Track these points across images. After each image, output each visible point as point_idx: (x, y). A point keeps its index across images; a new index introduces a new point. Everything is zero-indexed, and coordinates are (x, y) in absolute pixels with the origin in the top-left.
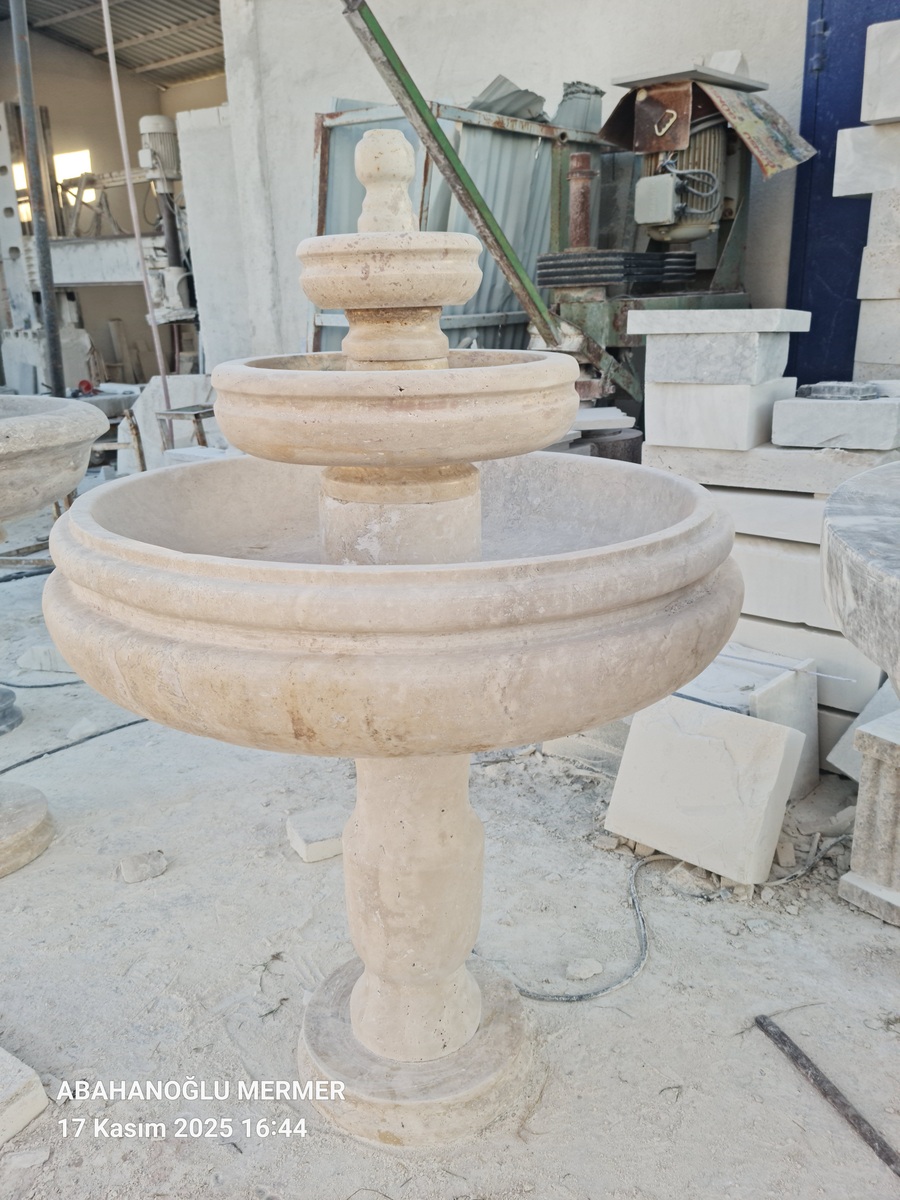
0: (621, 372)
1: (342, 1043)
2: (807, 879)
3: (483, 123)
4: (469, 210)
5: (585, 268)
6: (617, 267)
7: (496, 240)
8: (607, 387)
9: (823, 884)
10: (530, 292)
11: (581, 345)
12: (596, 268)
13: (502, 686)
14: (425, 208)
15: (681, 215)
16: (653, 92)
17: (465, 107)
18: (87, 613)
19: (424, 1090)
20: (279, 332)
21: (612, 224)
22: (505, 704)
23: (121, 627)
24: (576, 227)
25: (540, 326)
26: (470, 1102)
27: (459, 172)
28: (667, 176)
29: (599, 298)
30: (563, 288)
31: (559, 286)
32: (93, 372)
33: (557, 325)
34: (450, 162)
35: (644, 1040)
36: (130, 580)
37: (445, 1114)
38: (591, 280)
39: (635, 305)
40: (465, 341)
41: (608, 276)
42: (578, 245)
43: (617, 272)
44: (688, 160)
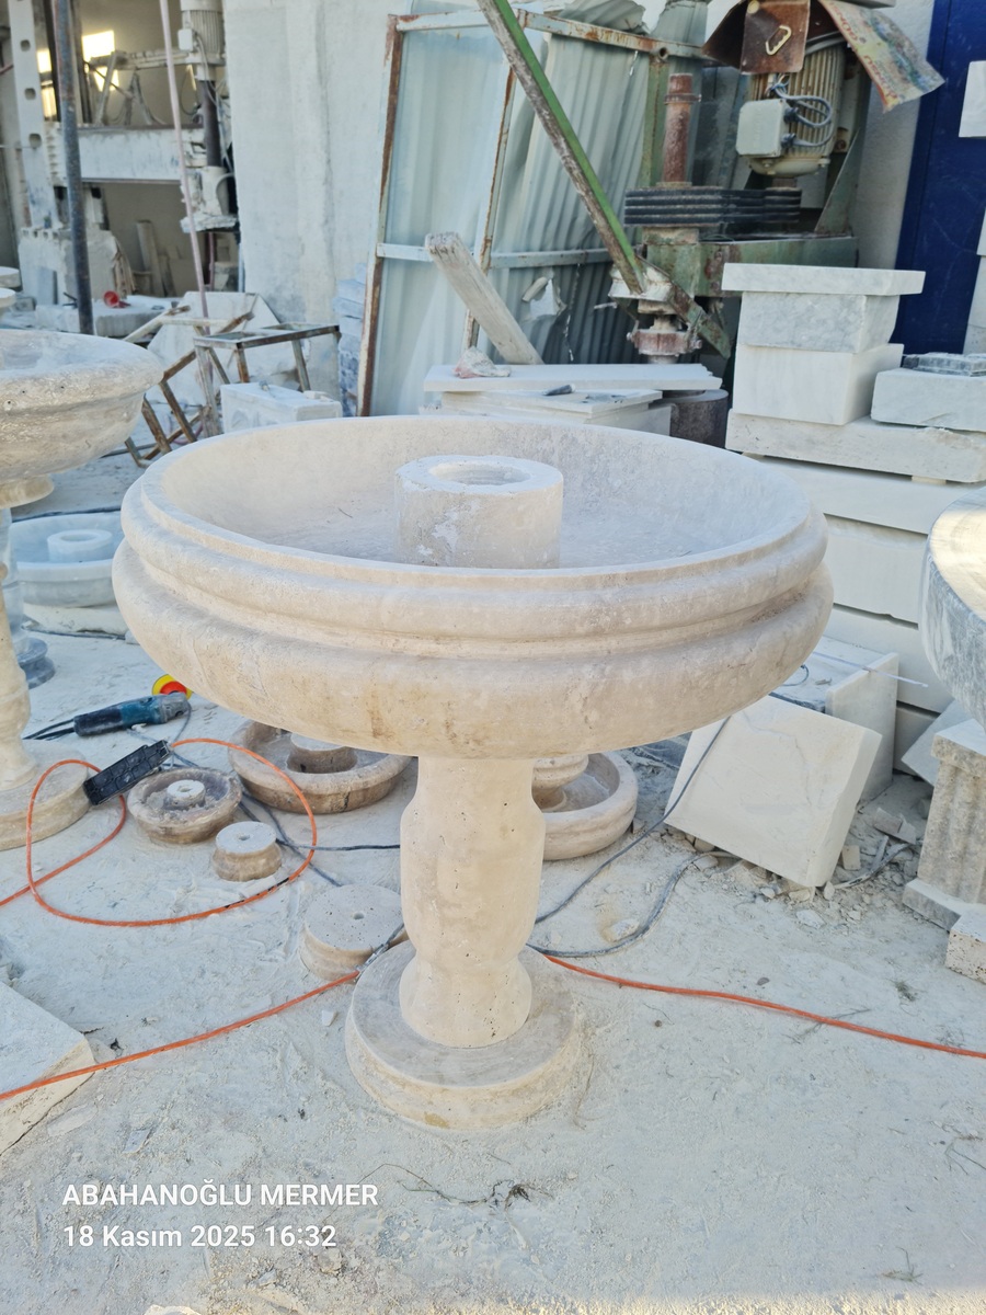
0: (709, 324)
1: (391, 1025)
2: (871, 884)
3: (575, 34)
4: (555, 138)
5: (678, 207)
6: (714, 206)
7: (583, 173)
8: (693, 342)
9: (887, 890)
10: (616, 233)
11: (668, 294)
12: (690, 207)
13: (584, 696)
14: (505, 131)
15: (788, 146)
16: (766, 4)
17: (556, 16)
18: (162, 597)
19: (472, 1077)
20: (330, 252)
21: (709, 149)
22: (585, 714)
23: (199, 614)
24: (671, 158)
25: (625, 270)
26: (517, 1090)
27: (547, 95)
28: (776, 101)
29: (691, 241)
30: (652, 228)
31: (649, 225)
32: (119, 281)
33: (643, 271)
34: (537, 84)
35: (694, 1038)
36: (212, 569)
37: (491, 1100)
38: (682, 221)
39: (731, 251)
40: (541, 281)
41: (703, 216)
42: (672, 178)
43: (713, 212)
44: (800, 83)
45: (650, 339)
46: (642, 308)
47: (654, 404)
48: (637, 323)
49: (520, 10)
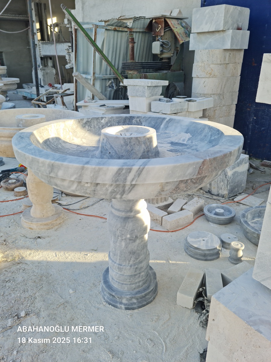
3: (110, 29)
12: (133, 66)
15: (162, 52)
16: (156, 20)
17: (105, 25)
28: (158, 42)
29: (136, 73)
30: (127, 71)
32: (56, 81)
38: (132, 69)
39: (144, 75)
40: (110, 82)
41: (137, 68)
42: (131, 60)
43: (139, 67)
44: (164, 38)
47: (124, 108)
49: (95, 25)
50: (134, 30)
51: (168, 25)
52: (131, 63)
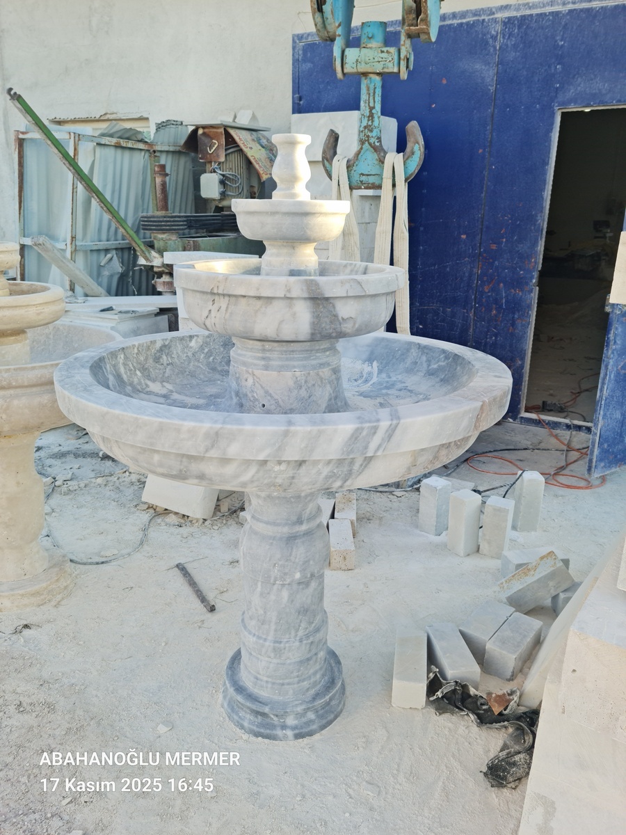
3: (107, 143)
4: (90, 192)
5: (163, 223)
6: (182, 223)
7: (108, 209)
11: (162, 263)
12: (169, 223)
14: (75, 187)
15: (223, 195)
16: (206, 130)
17: (96, 135)
24: (160, 200)
25: (141, 252)
28: (215, 174)
29: (174, 238)
30: (153, 233)
31: (151, 232)
33: (149, 253)
38: (167, 230)
39: (194, 243)
40: (109, 256)
41: (176, 227)
42: (162, 210)
43: (182, 225)
44: (226, 166)
45: (160, 284)
46: (155, 269)
47: (157, 315)
48: (156, 276)
49: (74, 133)
50: (158, 148)
51: (234, 141)
52: (165, 217)
